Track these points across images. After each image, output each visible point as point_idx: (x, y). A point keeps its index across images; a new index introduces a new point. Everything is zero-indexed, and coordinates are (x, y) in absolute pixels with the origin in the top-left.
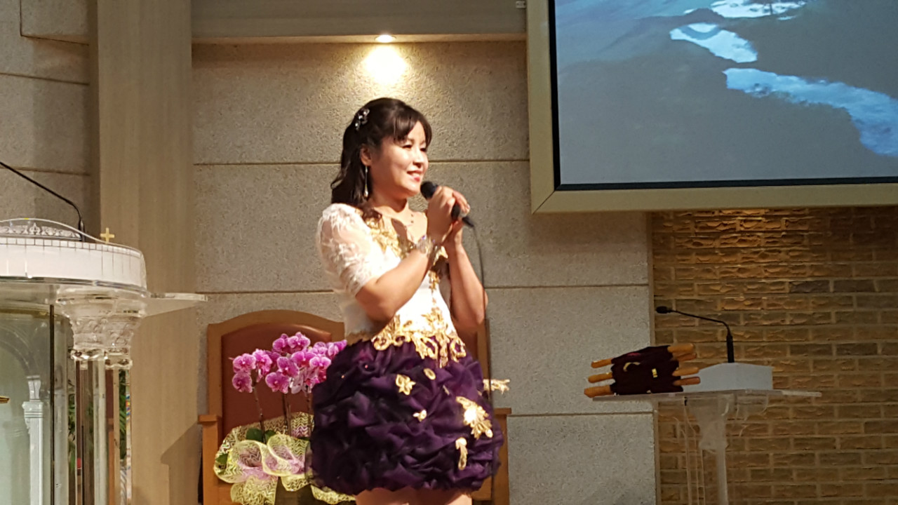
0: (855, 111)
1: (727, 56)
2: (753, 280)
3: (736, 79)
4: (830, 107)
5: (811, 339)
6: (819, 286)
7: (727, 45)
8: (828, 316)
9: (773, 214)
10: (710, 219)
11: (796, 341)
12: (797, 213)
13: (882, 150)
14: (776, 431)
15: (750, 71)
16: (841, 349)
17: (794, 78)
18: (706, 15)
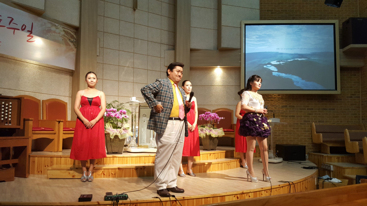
0: (293, 79)
1: (273, 70)
2: (275, 105)
3: (274, 74)
4: (289, 78)
5: (284, 115)
6: (286, 106)
7: (273, 68)
8: (287, 111)
9: (279, 95)
10: (269, 95)
11: (282, 115)
12: (283, 95)
13: (297, 85)
14: (278, 129)
15: (277, 72)
16: (289, 116)
17: (283, 74)
18: (270, 64)
